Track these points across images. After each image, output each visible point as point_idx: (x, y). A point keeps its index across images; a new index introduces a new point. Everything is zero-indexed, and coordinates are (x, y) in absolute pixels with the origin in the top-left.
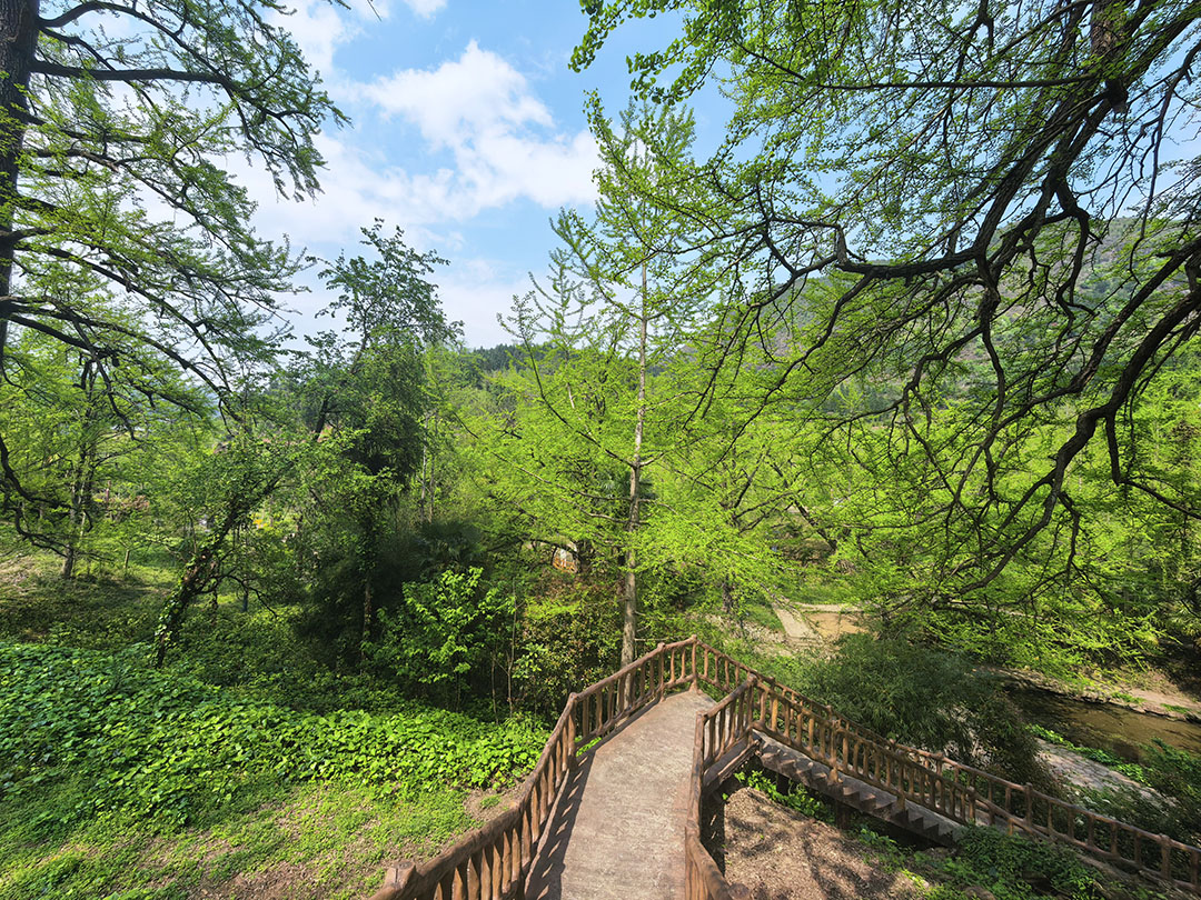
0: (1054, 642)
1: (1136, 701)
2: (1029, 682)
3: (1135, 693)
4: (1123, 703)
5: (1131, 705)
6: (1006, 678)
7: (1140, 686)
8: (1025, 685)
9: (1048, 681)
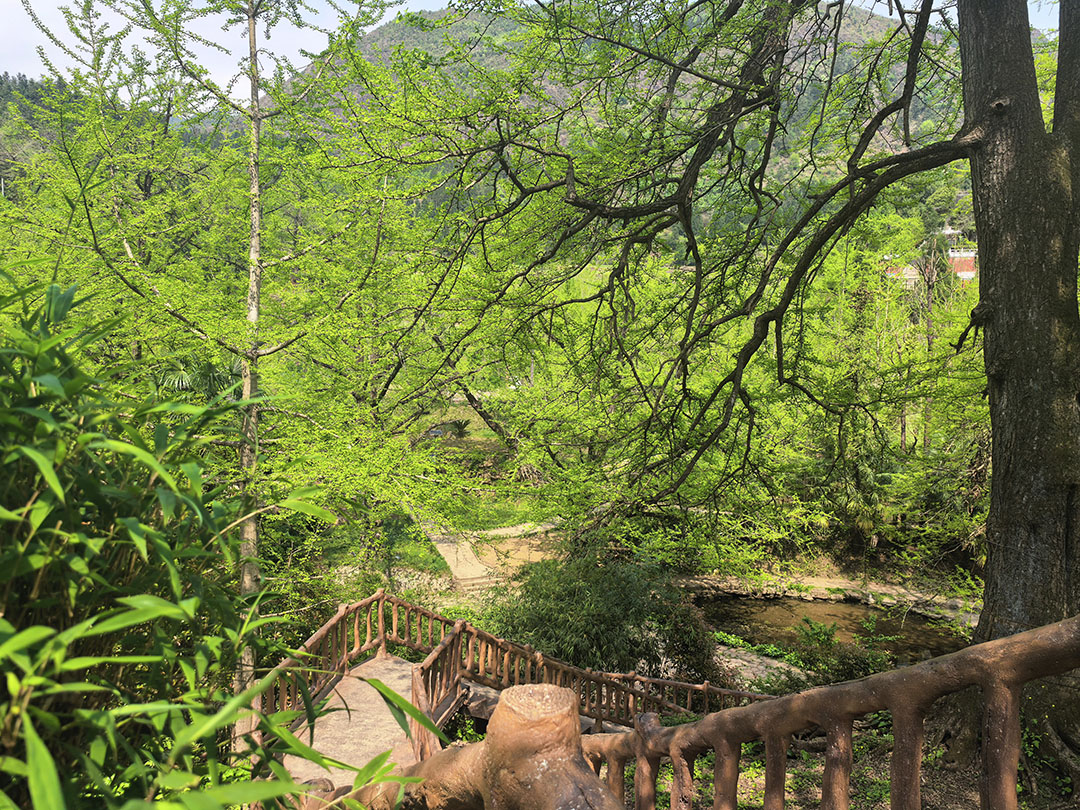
1: (806, 590)
2: (717, 589)
3: (808, 581)
4: (796, 594)
5: (803, 594)
7: (811, 573)
8: (713, 592)
9: (735, 583)
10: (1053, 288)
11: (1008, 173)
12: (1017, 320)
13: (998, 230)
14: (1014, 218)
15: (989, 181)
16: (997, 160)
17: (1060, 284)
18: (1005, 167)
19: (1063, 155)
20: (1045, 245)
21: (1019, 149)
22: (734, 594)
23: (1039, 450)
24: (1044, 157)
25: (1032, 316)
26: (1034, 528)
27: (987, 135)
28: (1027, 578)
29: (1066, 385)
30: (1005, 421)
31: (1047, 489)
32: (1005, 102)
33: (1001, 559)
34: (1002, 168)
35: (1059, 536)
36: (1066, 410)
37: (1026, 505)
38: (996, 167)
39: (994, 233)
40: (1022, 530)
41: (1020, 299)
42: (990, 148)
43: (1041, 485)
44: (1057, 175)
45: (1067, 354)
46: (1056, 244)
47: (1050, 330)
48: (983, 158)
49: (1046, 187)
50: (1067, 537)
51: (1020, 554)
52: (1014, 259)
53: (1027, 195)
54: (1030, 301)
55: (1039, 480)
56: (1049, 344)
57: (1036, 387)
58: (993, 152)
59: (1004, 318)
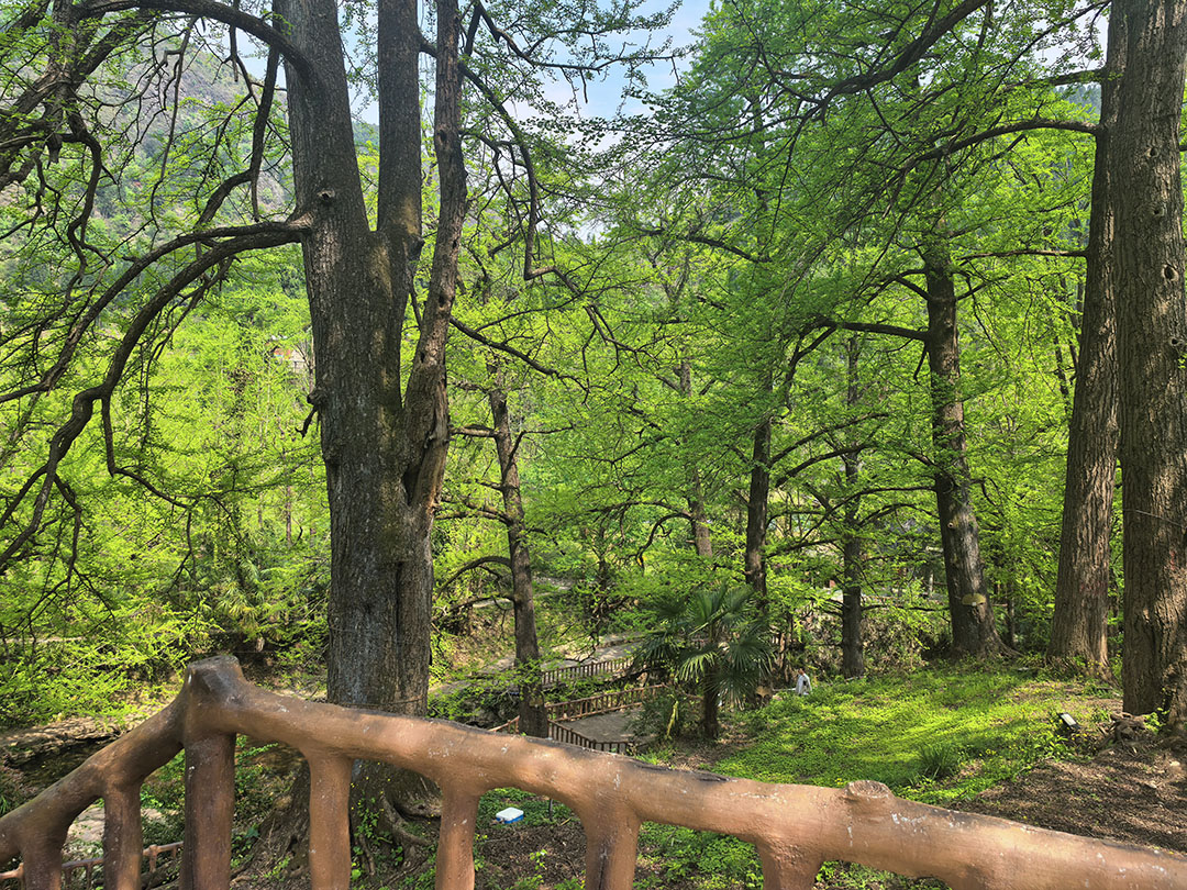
0: (98, 668)
2: (65, 737)
6: (35, 742)
8: (60, 742)
9: (89, 725)
10: (378, 377)
11: (337, 263)
12: (348, 407)
13: (329, 317)
14: (342, 308)
15: (319, 268)
16: (325, 250)
17: (384, 373)
18: (333, 258)
19: (384, 254)
20: (370, 336)
21: (345, 243)
22: (89, 738)
23: (370, 532)
24: (367, 253)
25: (361, 404)
26: (368, 608)
27: (316, 223)
28: (364, 659)
29: (392, 469)
30: (340, 505)
31: (379, 569)
32: (331, 194)
33: (341, 643)
34: (331, 257)
35: (389, 612)
36: (393, 492)
37: (361, 587)
38: (325, 256)
39: (325, 320)
40: (358, 612)
41: (350, 386)
42: (318, 236)
43: (373, 566)
44: (378, 271)
45: (391, 439)
46: (379, 336)
47: (376, 417)
48: (312, 245)
49: (370, 281)
50: (397, 613)
51: (357, 636)
52: (344, 347)
53: (353, 286)
54: (358, 388)
55: (371, 561)
56: (377, 429)
57: (366, 471)
58: (321, 241)
59: (336, 404)
